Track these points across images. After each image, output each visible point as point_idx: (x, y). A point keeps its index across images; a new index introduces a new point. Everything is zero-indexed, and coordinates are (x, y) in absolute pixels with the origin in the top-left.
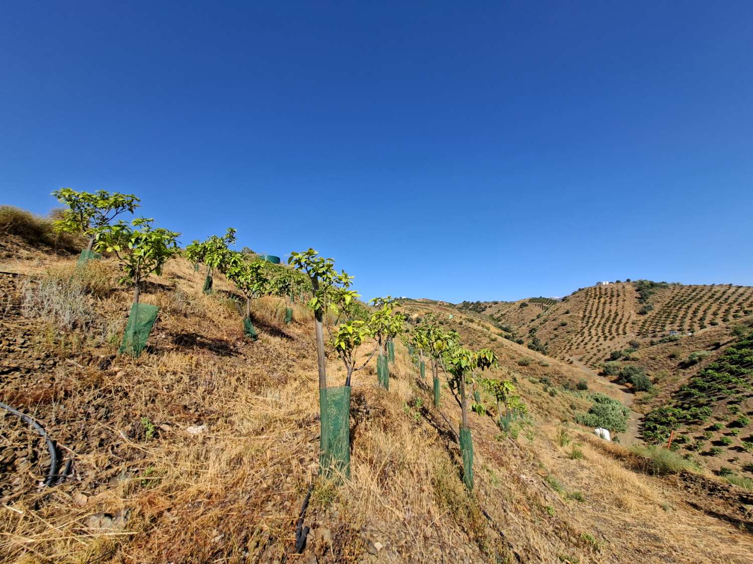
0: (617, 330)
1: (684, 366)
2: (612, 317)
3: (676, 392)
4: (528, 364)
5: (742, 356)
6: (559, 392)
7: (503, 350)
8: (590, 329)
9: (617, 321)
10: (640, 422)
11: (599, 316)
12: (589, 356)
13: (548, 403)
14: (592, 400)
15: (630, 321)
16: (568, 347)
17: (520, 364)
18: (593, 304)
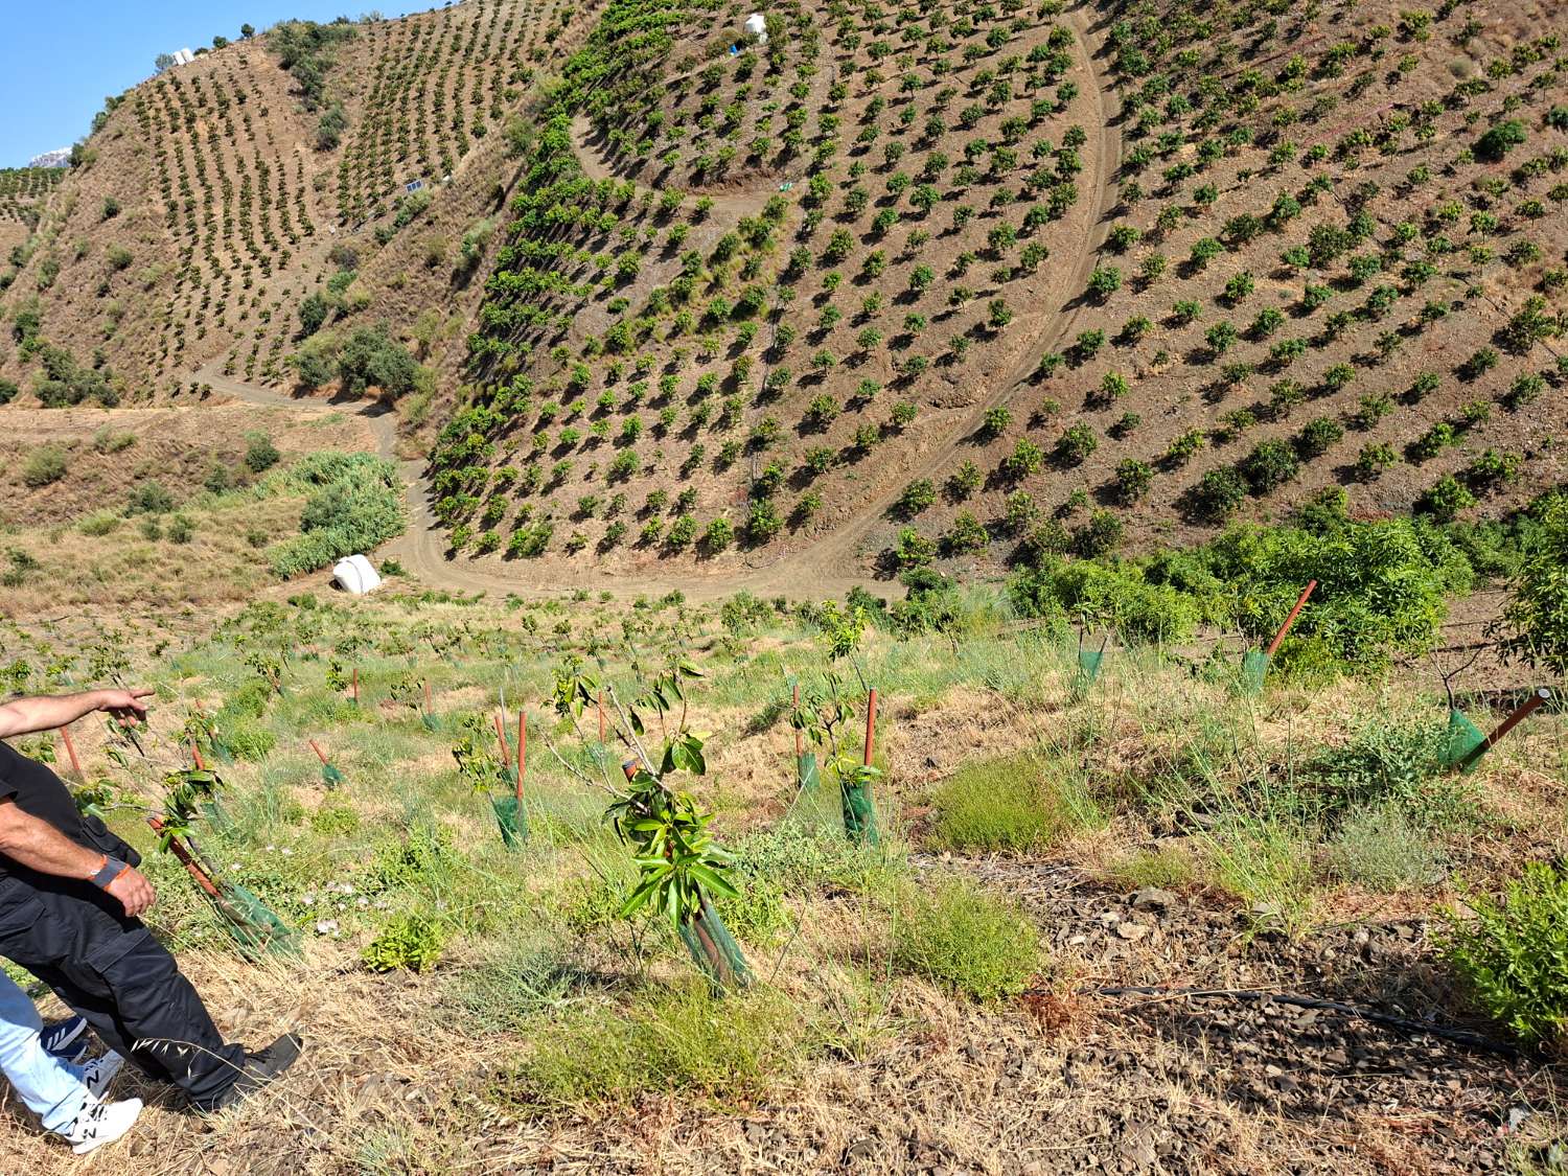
0: (285, 222)
1: (462, 279)
2: (255, 183)
3: (466, 362)
4: (63, 470)
5: (541, 210)
6: (202, 516)
8: (208, 249)
9: (275, 196)
10: (428, 485)
11: (217, 192)
12: (245, 350)
13: (177, 572)
14: (305, 485)
15: (308, 183)
16: (173, 344)
17: (35, 483)
18: (179, 151)
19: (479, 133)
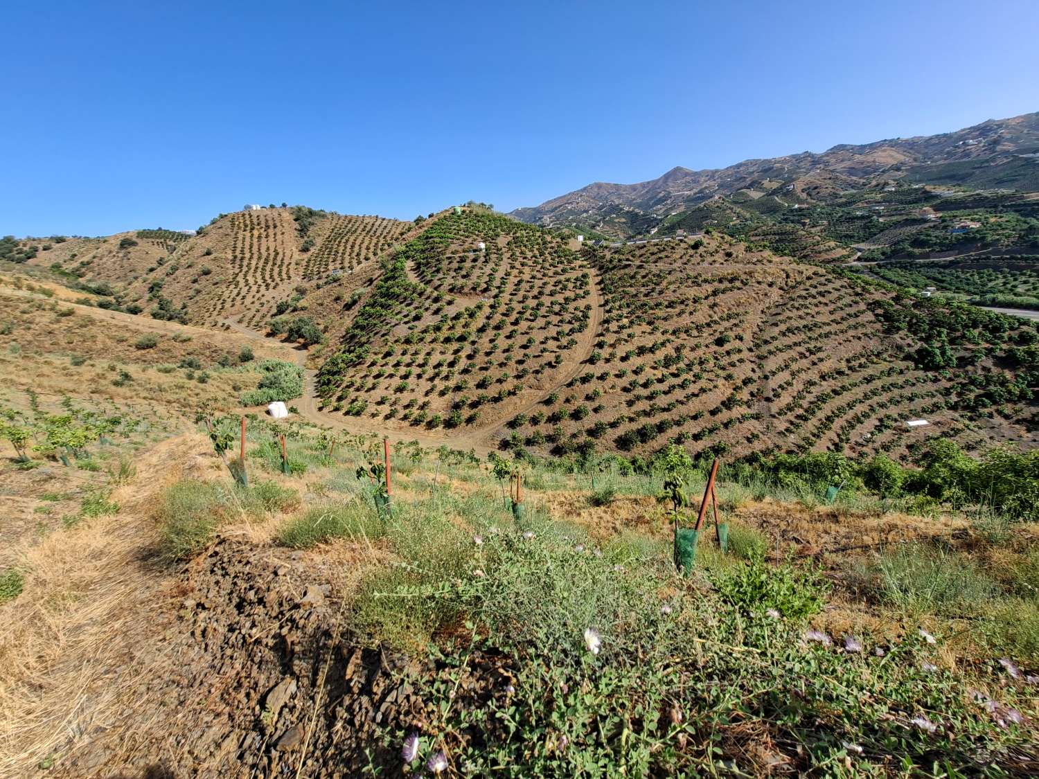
0: (280, 273)
1: (348, 307)
2: (272, 257)
3: (344, 337)
4: (155, 345)
5: (388, 289)
6: (214, 374)
7: (94, 330)
8: (245, 276)
9: (279, 263)
10: (316, 380)
11: (256, 256)
12: (250, 315)
13: (197, 395)
14: (262, 370)
15: (293, 262)
16: (219, 307)
17: (140, 347)
18: (244, 239)
19: (367, 259)
